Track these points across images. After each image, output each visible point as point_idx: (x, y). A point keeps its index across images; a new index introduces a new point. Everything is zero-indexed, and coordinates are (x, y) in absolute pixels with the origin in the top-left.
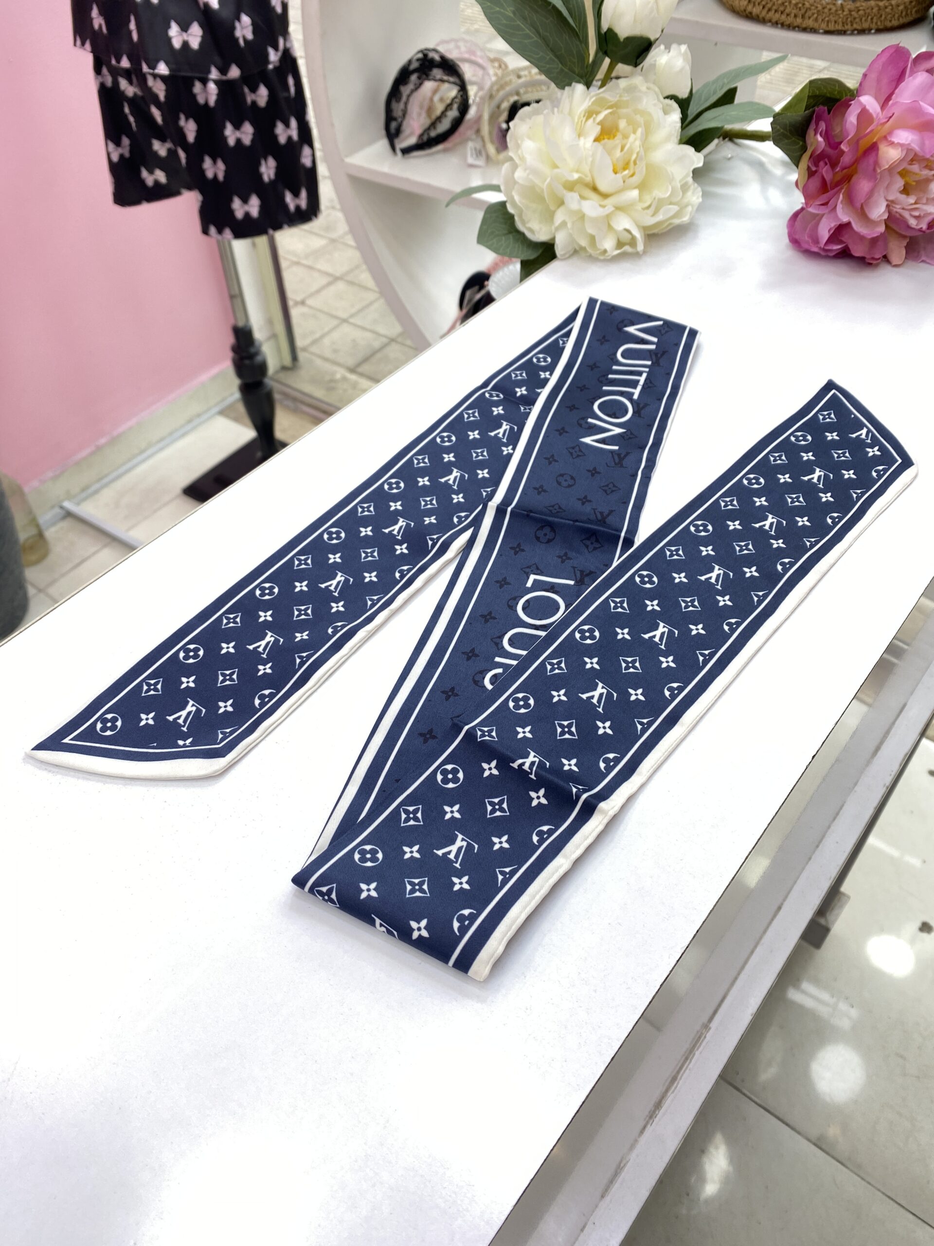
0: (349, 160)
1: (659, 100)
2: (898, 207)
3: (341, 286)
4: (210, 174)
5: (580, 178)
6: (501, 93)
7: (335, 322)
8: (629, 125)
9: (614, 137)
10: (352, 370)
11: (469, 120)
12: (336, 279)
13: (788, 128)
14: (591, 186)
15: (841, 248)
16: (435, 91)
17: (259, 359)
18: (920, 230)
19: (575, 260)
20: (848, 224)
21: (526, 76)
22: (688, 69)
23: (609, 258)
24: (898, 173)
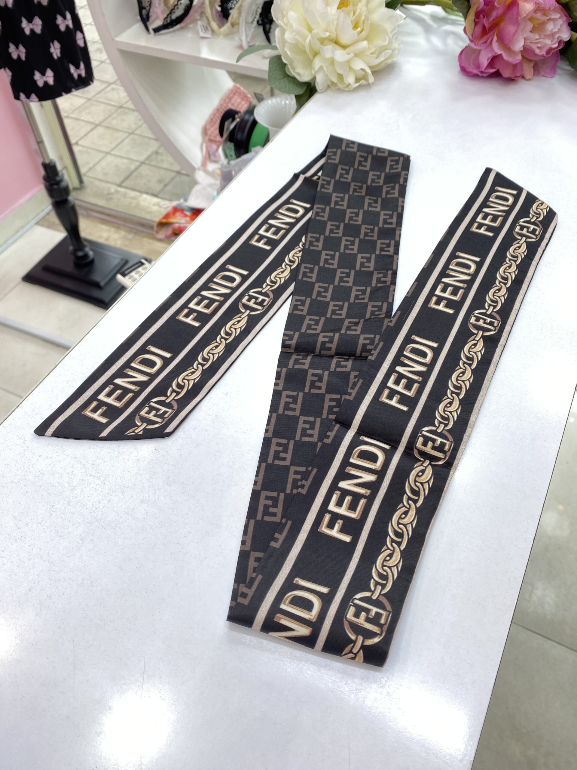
0: (117, 39)
2: (529, 42)
3: (100, 130)
4: (15, 56)
5: (330, 35)
7: (101, 155)
10: (120, 185)
12: (97, 125)
14: (334, 41)
15: (495, 71)
17: (63, 184)
18: (543, 56)
19: (329, 92)
20: (501, 55)
23: (352, 89)
24: (529, 19)
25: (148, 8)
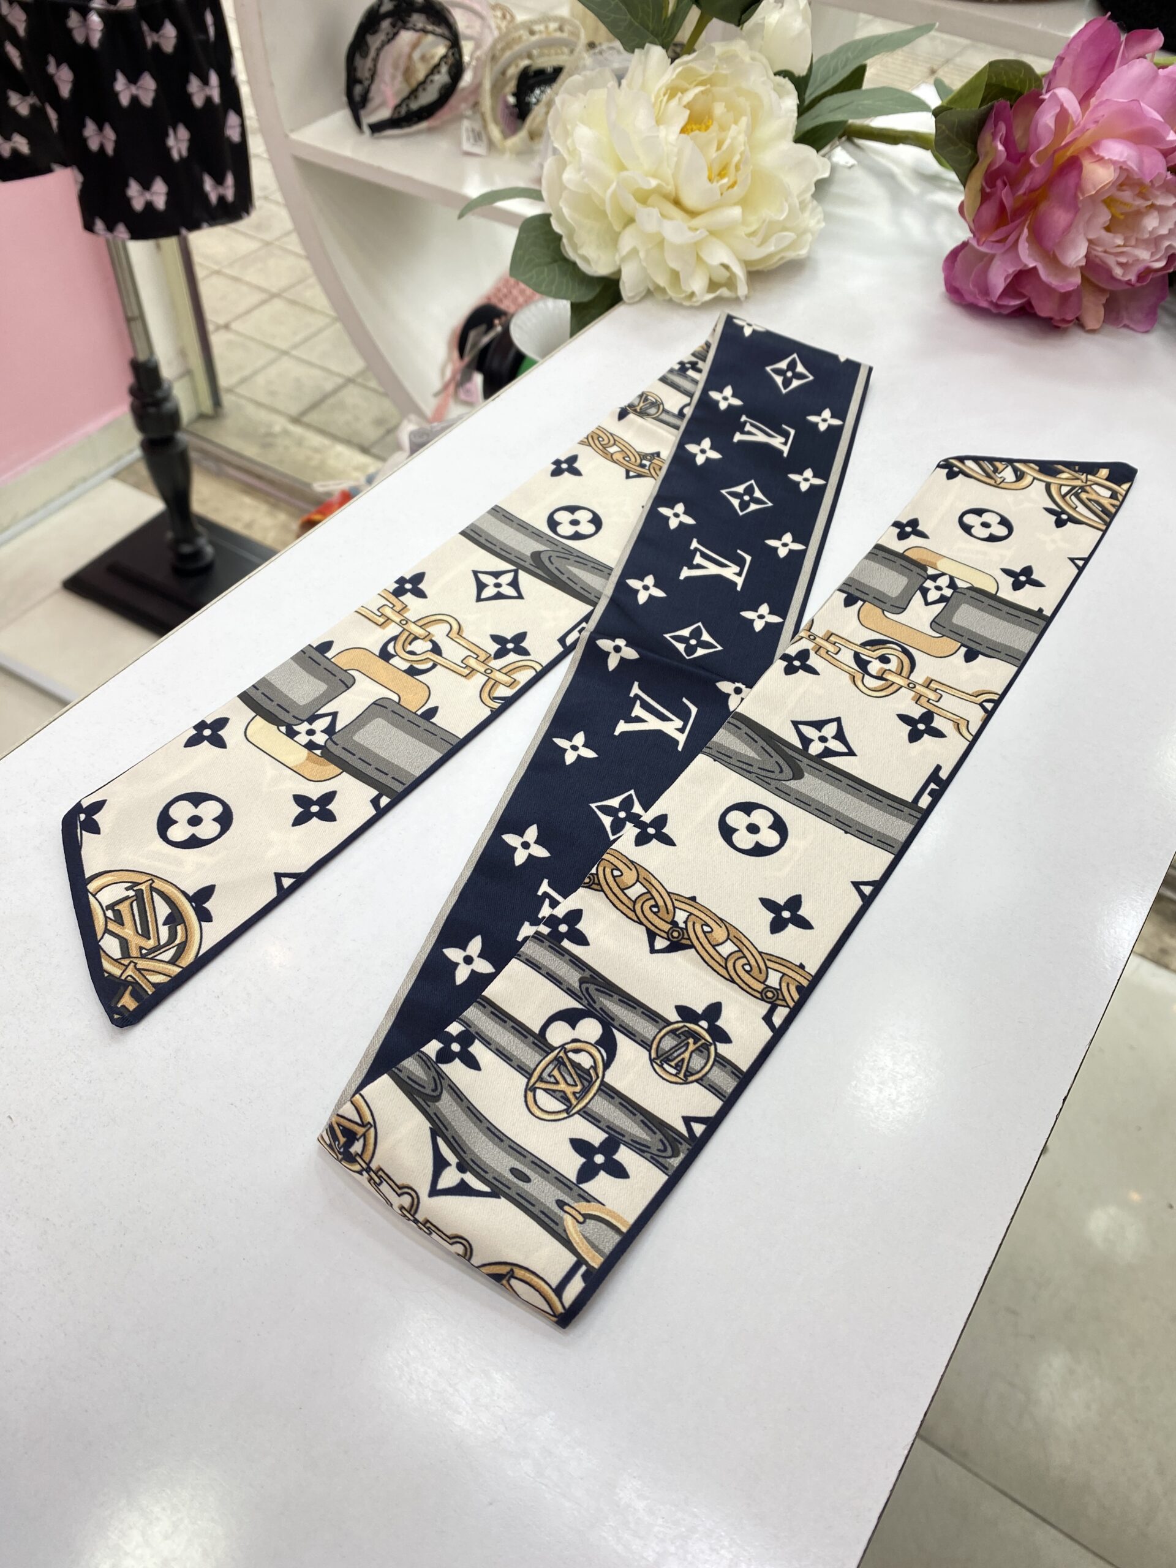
0: (294, 136)
1: (768, 78)
2: (1100, 249)
3: (278, 305)
4: (94, 145)
5: (659, 186)
6: (508, 54)
7: (272, 355)
8: (728, 111)
9: (707, 128)
10: (296, 420)
11: (463, 89)
12: (273, 296)
13: (955, 130)
14: (672, 197)
15: (1021, 304)
16: (415, 46)
17: (168, 406)
18: (1128, 282)
19: (648, 304)
20: (1035, 268)
21: (540, 32)
22: (808, 31)
23: (698, 304)
24: (1105, 202)
25: (366, 83)
